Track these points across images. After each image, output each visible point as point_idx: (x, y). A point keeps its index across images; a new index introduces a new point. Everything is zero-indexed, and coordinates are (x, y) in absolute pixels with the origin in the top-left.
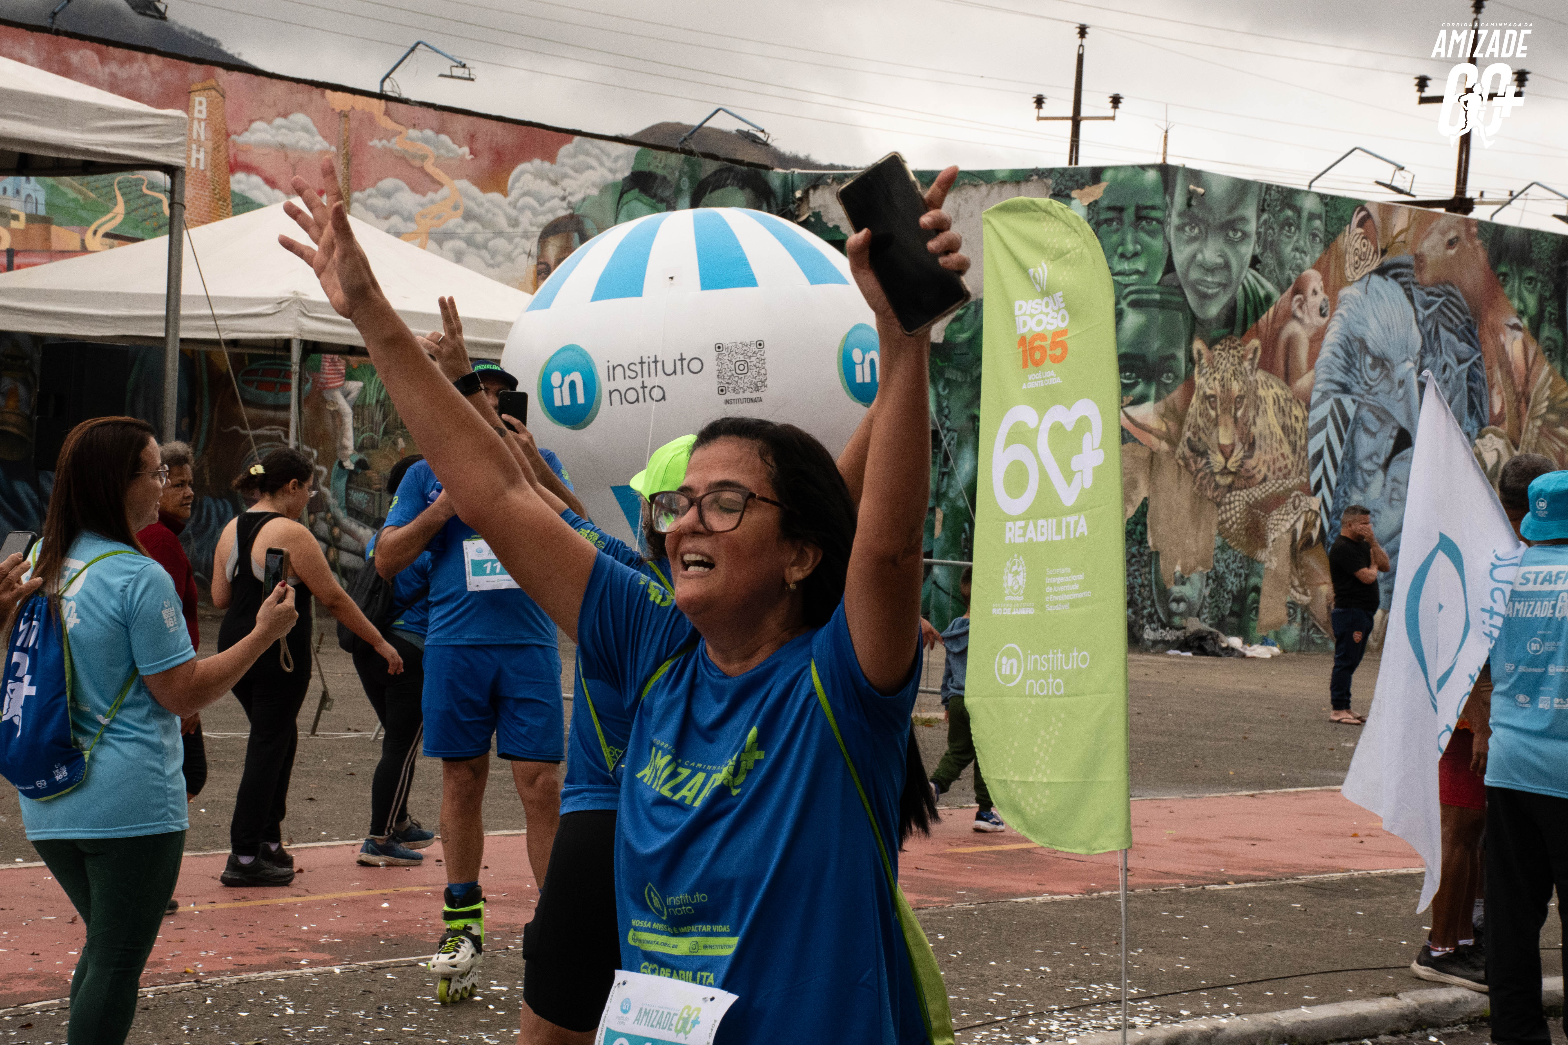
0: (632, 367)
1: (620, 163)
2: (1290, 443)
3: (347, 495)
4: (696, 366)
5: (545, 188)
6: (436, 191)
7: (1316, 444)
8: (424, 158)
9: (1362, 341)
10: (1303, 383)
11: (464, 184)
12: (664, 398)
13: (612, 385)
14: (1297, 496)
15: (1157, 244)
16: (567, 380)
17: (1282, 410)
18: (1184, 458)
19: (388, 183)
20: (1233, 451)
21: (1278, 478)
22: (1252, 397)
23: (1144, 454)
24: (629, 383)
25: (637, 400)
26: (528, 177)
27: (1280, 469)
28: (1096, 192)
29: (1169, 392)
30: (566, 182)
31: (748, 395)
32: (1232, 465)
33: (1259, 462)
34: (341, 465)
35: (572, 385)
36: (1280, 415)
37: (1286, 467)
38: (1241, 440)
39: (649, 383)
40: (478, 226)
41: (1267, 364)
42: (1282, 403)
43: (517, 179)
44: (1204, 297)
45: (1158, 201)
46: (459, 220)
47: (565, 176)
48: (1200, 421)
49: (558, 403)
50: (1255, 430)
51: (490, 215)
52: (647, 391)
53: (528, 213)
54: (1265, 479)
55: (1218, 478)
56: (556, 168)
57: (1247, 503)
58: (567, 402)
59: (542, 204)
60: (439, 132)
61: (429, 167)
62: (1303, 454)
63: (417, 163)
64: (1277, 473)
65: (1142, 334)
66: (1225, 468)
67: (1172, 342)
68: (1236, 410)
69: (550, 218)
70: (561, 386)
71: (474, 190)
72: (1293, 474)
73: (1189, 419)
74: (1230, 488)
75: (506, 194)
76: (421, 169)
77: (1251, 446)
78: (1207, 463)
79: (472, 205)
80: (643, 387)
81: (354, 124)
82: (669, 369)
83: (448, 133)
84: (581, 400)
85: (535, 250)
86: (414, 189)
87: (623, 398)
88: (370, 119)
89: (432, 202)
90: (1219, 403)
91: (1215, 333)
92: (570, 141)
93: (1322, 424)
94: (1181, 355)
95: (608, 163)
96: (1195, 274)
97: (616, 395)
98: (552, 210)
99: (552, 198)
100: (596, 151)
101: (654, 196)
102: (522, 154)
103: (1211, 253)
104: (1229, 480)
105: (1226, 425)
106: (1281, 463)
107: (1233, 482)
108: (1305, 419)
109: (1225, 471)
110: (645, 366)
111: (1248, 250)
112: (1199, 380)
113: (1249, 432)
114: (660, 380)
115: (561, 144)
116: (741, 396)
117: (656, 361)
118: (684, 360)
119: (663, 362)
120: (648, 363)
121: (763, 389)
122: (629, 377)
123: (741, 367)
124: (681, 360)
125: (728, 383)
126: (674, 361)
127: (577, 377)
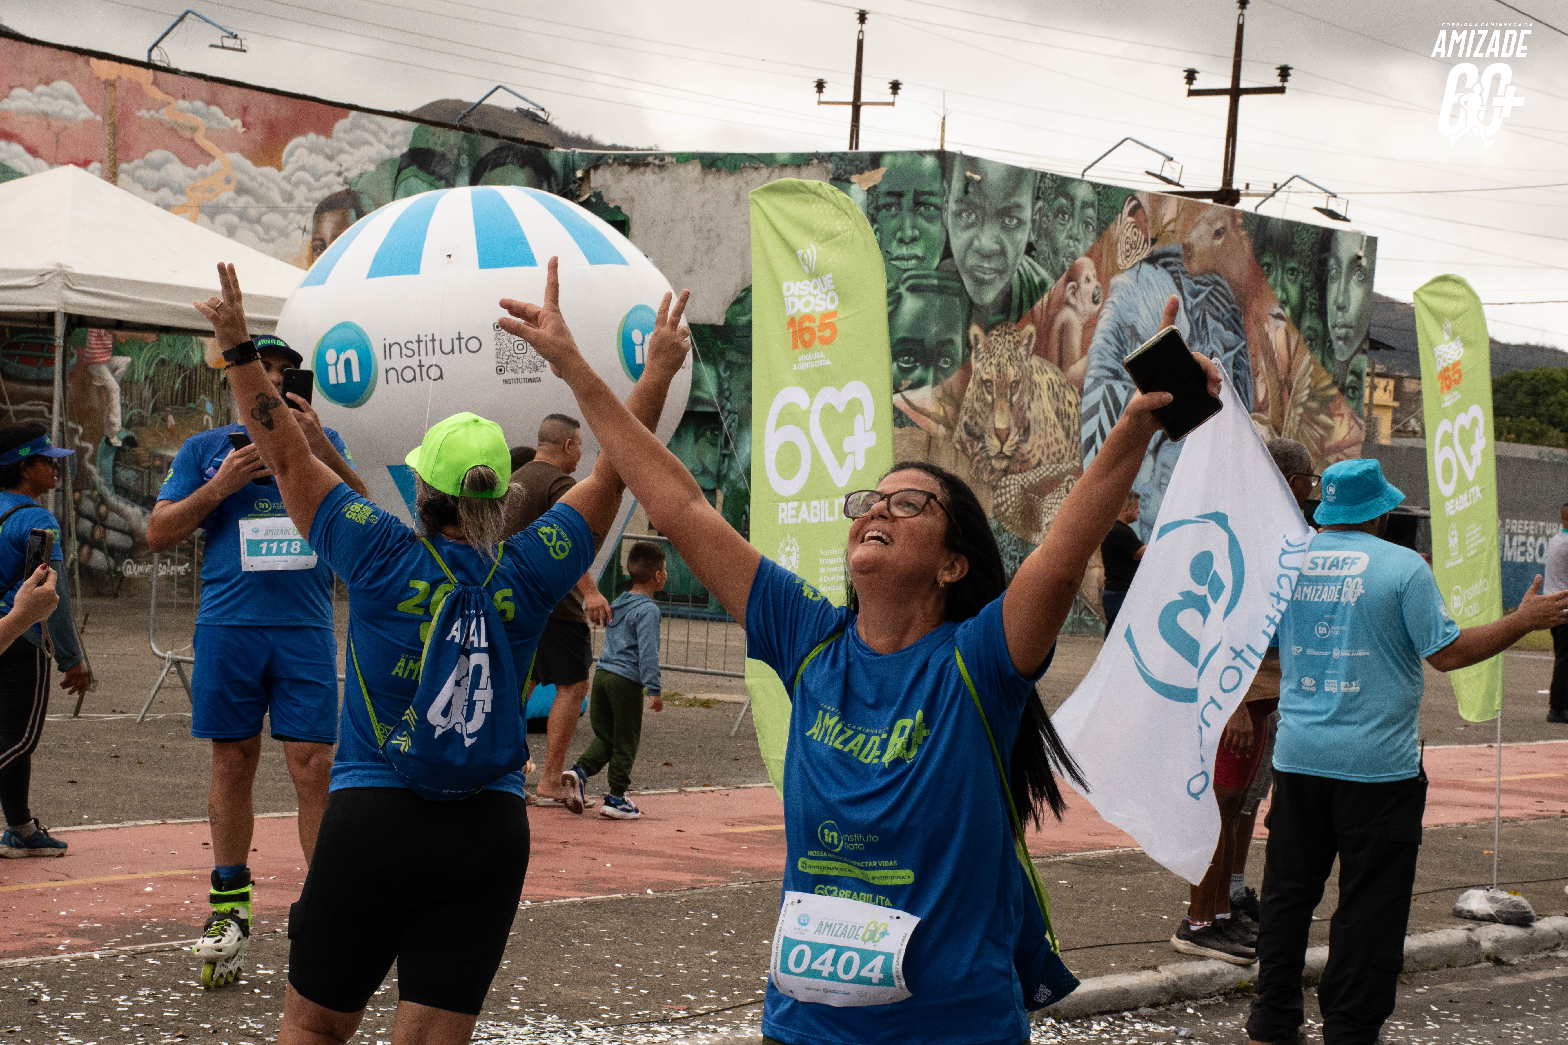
0: (409, 345)
1: (398, 139)
2: (1063, 428)
3: (115, 473)
4: (473, 344)
5: (320, 163)
6: (207, 164)
7: (1089, 429)
8: (194, 129)
9: (1133, 328)
10: (1076, 369)
11: (237, 158)
12: (441, 377)
13: (389, 364)
14: (1070, 480)
15: (935, 229)
16: (343, 358)
17: (1056, 396)
18: (961, 442)
19: (157, 155)
20: (1008, 435)
21: (1052, 463)
22: (1027, 382)
23: (921, 437)
24: (406, 361)
25: (414, 379)
26: (302, 153)
27: (1054, 454)
28: (875, 177)
29: (947, 376)
30: (342, 158)
31: (527, 375)
32: (1007, 450)
33: (1034, 447)
34: (108, 442)
35: (348, 362)
36: (1054, 401)
37: (1060, 451)
38: (1016, 424)
39: (426, 362)
40: (251, 200)
41: (1041, 349)
42: (1056, 388)
43: (292, 153)
44: (980, 283)
45: (936, 187)
46: (231, 194)
47: (341, 151)
48: (977, 405)
49: (333, 381)
50: (1029, 415)
51: (263, 189)
52: (424, 370)
53: (303, 189)
54: (1039, 464)
55: (993, 461)
56: (332, 142)
57: (1022, 487)
58: (342, 380)
59: (317, 179)
60: (210, 103)
61: (200, 139)
62: (1076, 439)
63: (187, 134)
64: (1051, 457)
65: (920, 318)
66: (1001, 452)
67: (950, 327)
68: (1012, 395)
69: (326, 193)
70: (336, 364)
71: (247, 164)
72: (1066, 458)
73: (966, 404)
74: (1006, 472)
75: (280, 168)
76: (192, 141)
77: (1026, 430)
78: (983, 448)
79: (245, 179)
80: (421, 366)
81: (120, 93)
82: (447, 348)
83: (219, 105)
84: (356, 378)
85: (310, 225)
86: (184, 161)
87: (400, 377)
88: (138, 89)
89: (204, 175)
90: (995, 388)
91: (991, 319)
92: (346, 116)
93: (1095, 410)
94: (958, 340)
95: (385, 139)
96: (971, 260)
97: (392, 374)
98: (328, 186)
99: (328, 173)
100: (373, 127)
101: (432, 173)
102: (297, 127)
103: (987, 239)
104: (1005, 464)
105: (1002, 411)
106: (1055, 448)
107: (1008, 466)
108: (1079, 404)
109: (1001, 455)
110: (423, 345)
111: (1023, 237)
112: (976, 365)
113: (1024, 417)
114: (437, 358)
115: (337, 118)
116: (520, 376)
117: (433, 340)
118: (462, 339)
119: (440, 341)
120: (425, 341)
121: (542, 369)
122: (406, 355)
123: (520, 347)
124: (459, 339)
125: (507, 363)
126: (452, 340)
127: (352, 355)
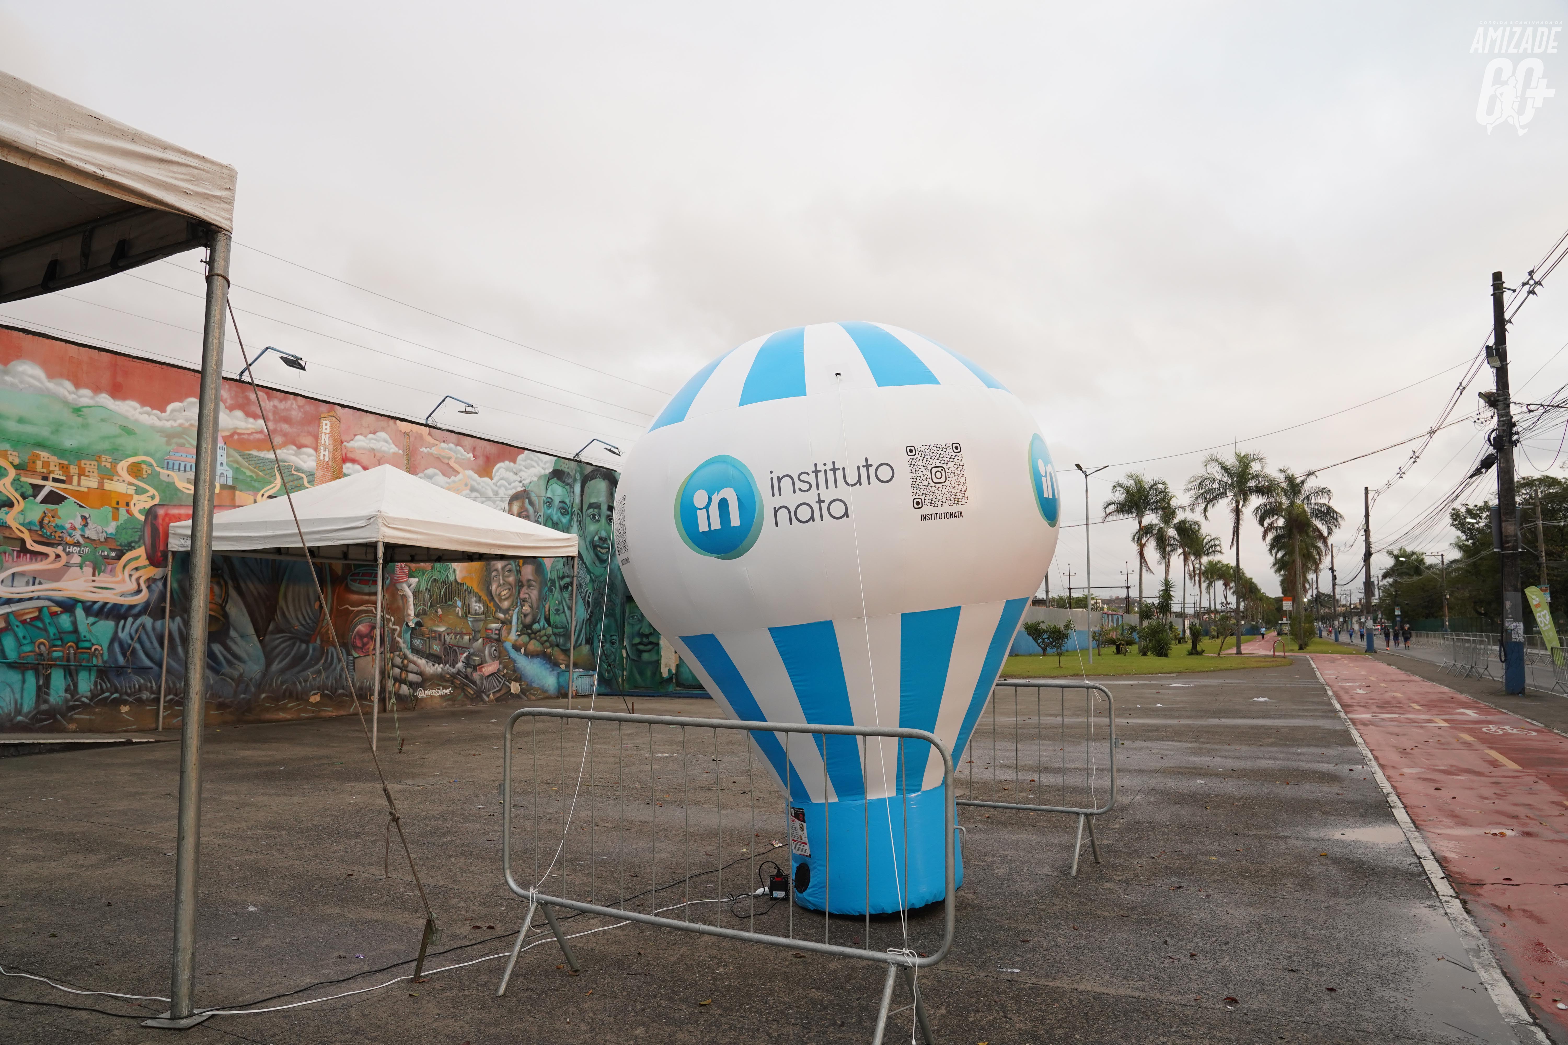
0: (803, 477)
1: (548, 465)
3: (411, 641)
4: (884, 472)
5: (511, 476)
6: (456, 476)
8: (449, 458)
11: (470, 473)
12: (846, 514)
13: (778, 501)
16: (716, 499)
19: (430, 471)
24: (801, 497)
25: (812, 518)
26: (502, 470)
30: (521, 474)
31: (947, 509)
34: (407, 625)
35: (723, 504)
39: (827, 496)
40: (478, 495)
43: (497, 471)
46: (468, 491)
47: (521, 470)
49: (703, 527)
51: (484, 490)
52: (824, 506)
53: (503, 489)
56: (516, 466)
58: (716, 525)
59: (510, 484)
60: (456, 445)
61: (452, 463)
63: (446, 461)
69: (514, 491)
70: (707, 507)
71: (476, 476)
75: (492, 479)
76: (448, 464)
79: (474, 484)
80: (820, 502)
81: (412, 439)
82: (852, 478)
83: (461, 446)
84: (735, 521)
85: (507, 508)
86: (444, 475)
87: (793, 516)
88: (421, 437)
89: (454, 482)
92: (522, 453)
95: (542, 465)
97: (783, 513)
98: (515, 488)
99: (515, 481)
100: (536, 459)
101: (564, 482)
102: (500, 458)
110: (821, 476)
114: (843, 491)
115: (518, 454)
116: (940, 510)
117: (834, 469)
118: (871, 465)
119: (844, 469)
120: (825, 471)
121: (963, 501)
122: (800, 489)
123: (938, 475)
124: (867, 466)
125: (924, 494)
126: (858, 467)
127: (730, 494)
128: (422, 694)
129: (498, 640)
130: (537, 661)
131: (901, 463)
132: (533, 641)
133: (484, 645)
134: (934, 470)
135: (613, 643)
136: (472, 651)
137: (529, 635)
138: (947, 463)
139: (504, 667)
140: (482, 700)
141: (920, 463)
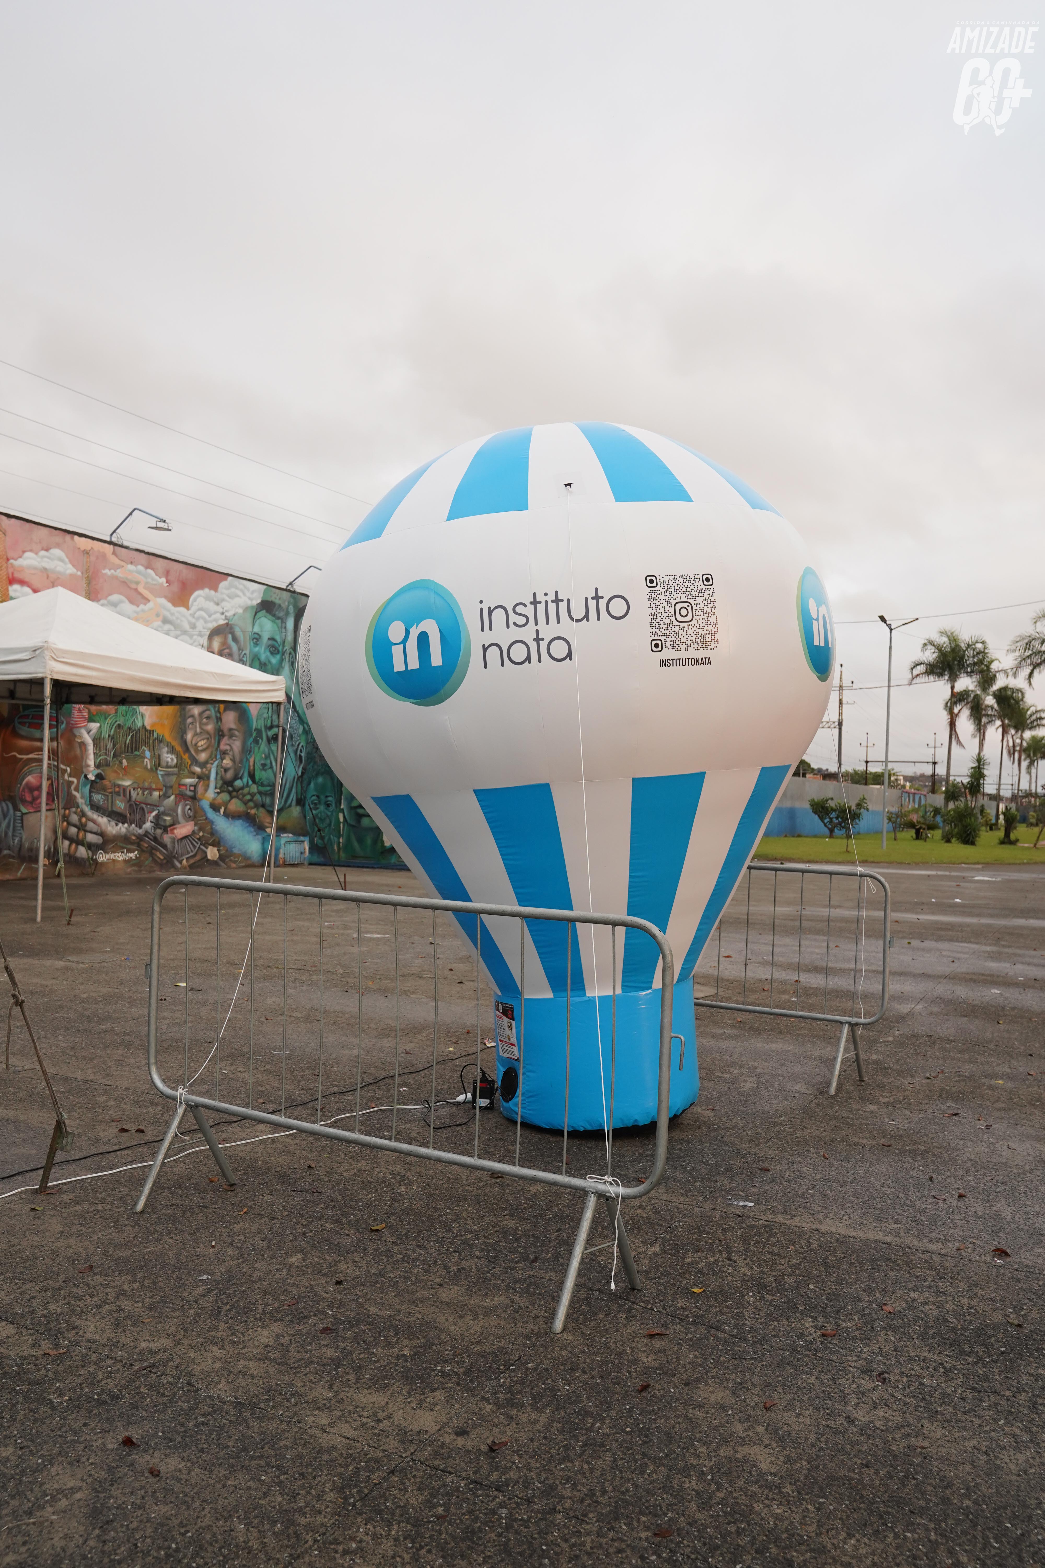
0: (519, 609)
1: (255, 595)
4: (618, 606)
5: (211, 606)
6: (145, 604)
8: (137, 583)
11: (163, 601)
13: (488, 637)
16: (414, 633)
19: (115, 597)
24: (516, 633)
25: (528, 659)
26: (201, 600)
30: (224, 604)
31: (692, 653)
34: (86, 777)
35: (423, 638)
39: (547, 633)
40: (172, 627)
43: (195, 600)
46: (160, 623)
47: (223, 600)
49: (399, 666)
51: (179, 621)
52: (543, 645)
53: (202, 621)
56: (218, 595)
58: (414, 664)
59: (210, 616)
60: (147, 568)
61: (141, 589)
63: (133, 586)
69: (215, 625)
70: (404, 642)
71: (169, 605)
75: (188, 609)
76: (136, 590)
79: (168, 614)
80: (538, 640)
81: (93, 558)
82: (578, 612)
83: (153, 569)
84: (437, 660)
85: (206, 644)
86: (132, 602)
87: (505, 656)
88: (104, 556)
89: (143, 611)
92: (226, 580)
95: (248, 594)
97: (493, 652)
98: (216, 620)
99: (216, 613)
100: (241, 587)
101: (274, 615)
102: (198, 584)
110: (541, 608)
114: (566, 628)
115: (221, 581)
116: (683, 655)
117: (557, 601)
118: (602, 597)
119: (568, 600)
120: (546, 602)
121: (713, 645)
122: (515, 624)
123: (684, 612)
124: (597, 598)
125: (665, 635)
126: (586, 599)
127: (431, 627)
128: (102, 857)
129: (194, 798)
130: (239, 823)
131: (639, 595)
132: (234, 801)
133: (177, 803)
134: (678, 606)
135: (328, 805)
136: (162, 809)
137: (230, 793)
138: (694, 598)
139: (200, 829)
140: (174, 866)
141: (662, 597)
